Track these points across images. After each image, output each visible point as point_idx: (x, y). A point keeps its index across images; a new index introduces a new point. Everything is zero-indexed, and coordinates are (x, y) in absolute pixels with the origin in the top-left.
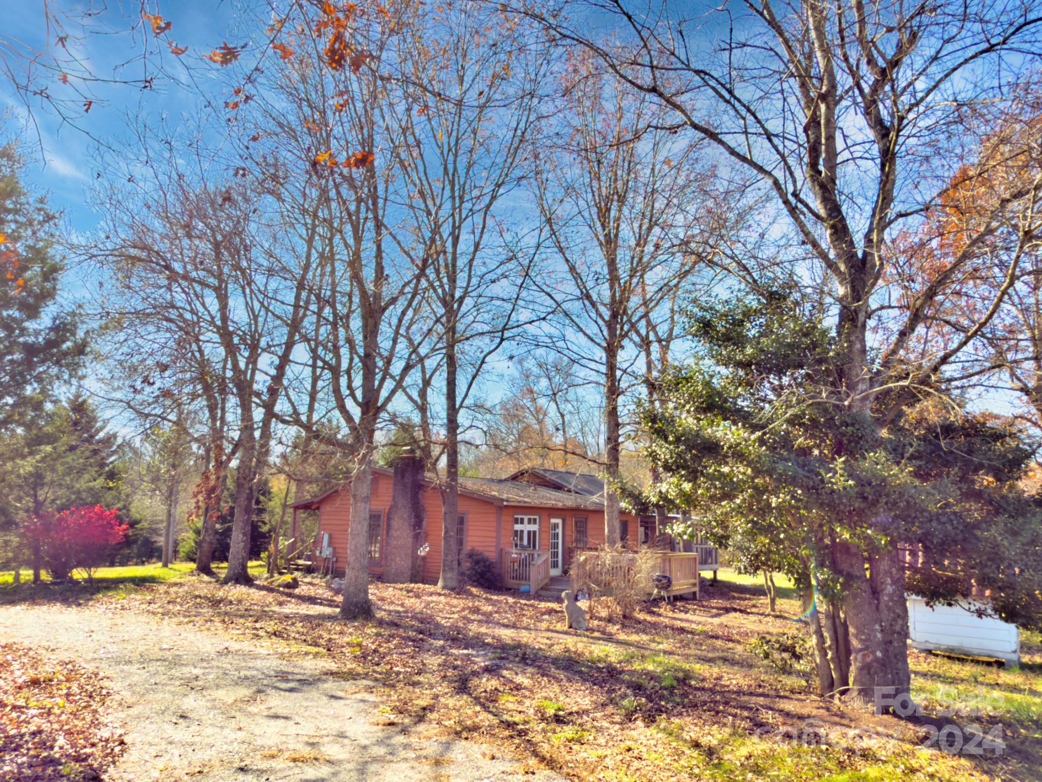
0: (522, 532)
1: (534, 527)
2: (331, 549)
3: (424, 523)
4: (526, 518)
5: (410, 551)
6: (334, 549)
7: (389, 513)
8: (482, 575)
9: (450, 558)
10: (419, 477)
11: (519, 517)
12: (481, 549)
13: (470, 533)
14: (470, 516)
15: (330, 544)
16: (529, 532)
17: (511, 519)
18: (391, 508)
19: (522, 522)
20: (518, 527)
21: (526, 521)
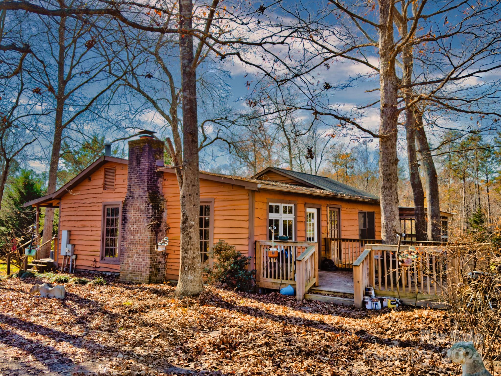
0: (277, 221)
1: (290, 217)
2: (70, 246)
3: (165, 215)
4: (281, 206)
5: (148, 247)
6: (74, 246)
7: (125, 204)
8: (233, 273)
9: (190, 254)
10: (157, 163)
11: (274, 204)
12: (230, 242)
13: (217, 224)
14: (216, 204)
15: (69, 241)
16: (285, 221)
17: (266, 207)
18: (127, 198)
19: (277, 211)
20: (273, 216)
21: (281, 209)
